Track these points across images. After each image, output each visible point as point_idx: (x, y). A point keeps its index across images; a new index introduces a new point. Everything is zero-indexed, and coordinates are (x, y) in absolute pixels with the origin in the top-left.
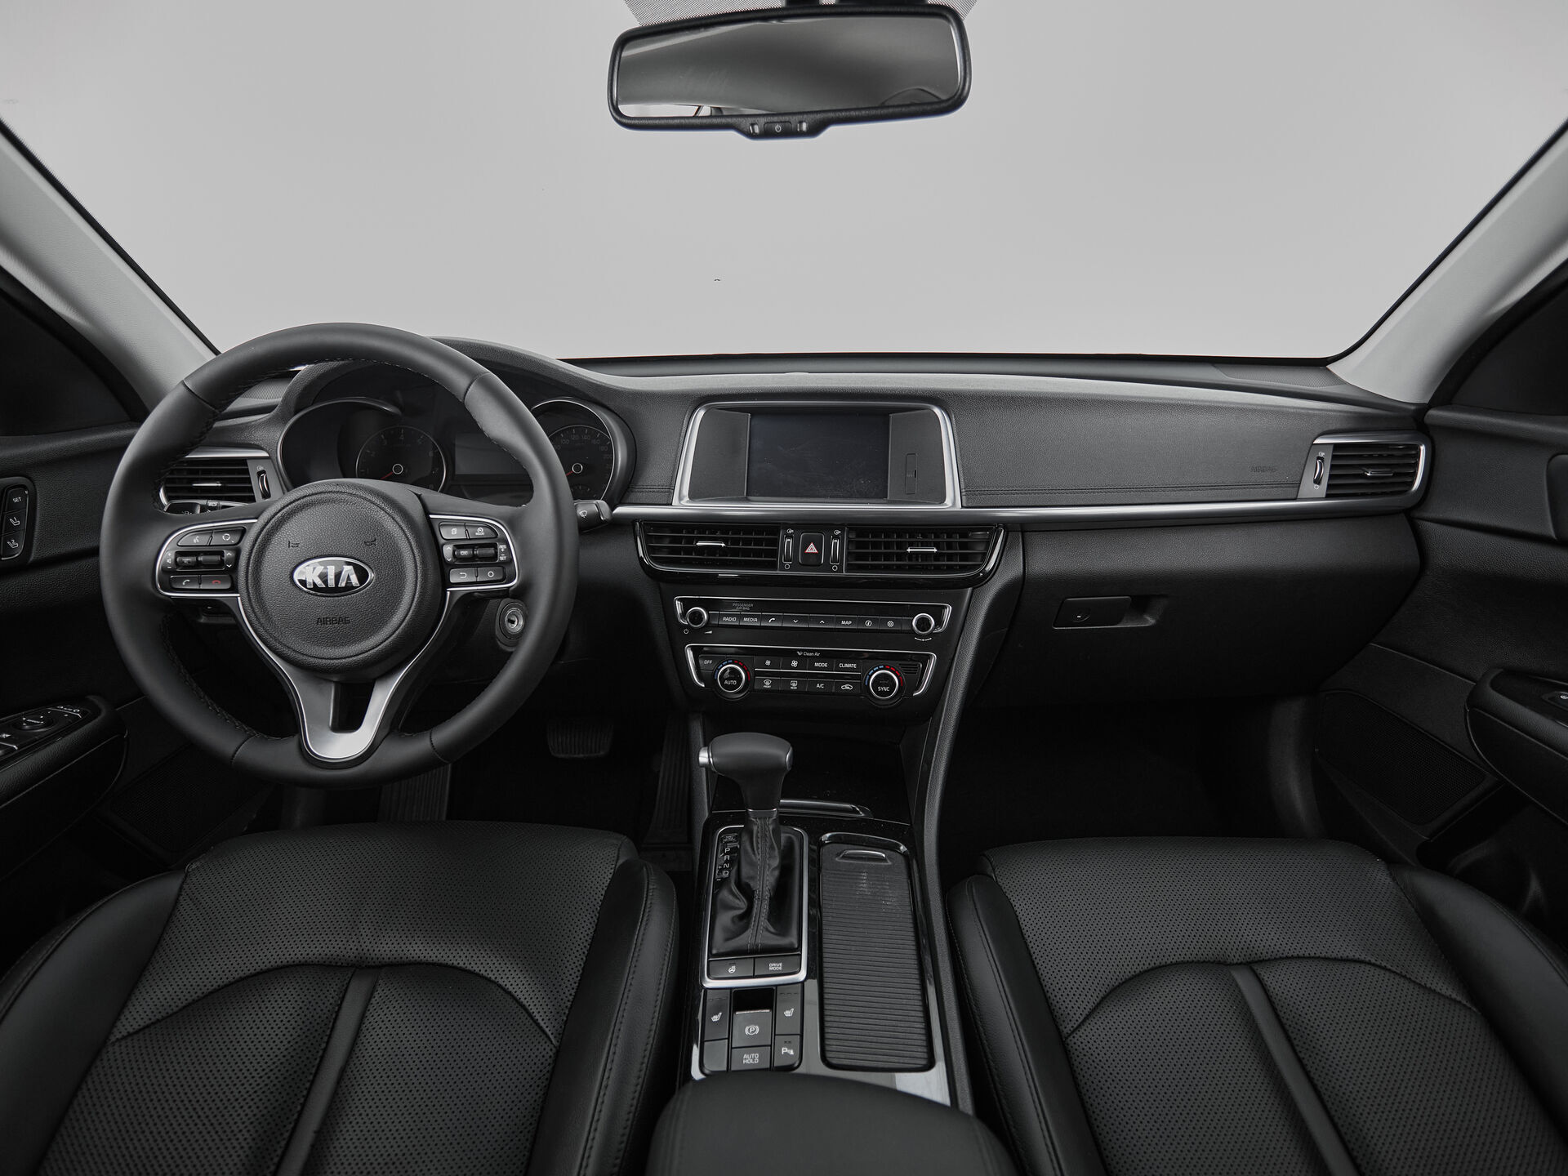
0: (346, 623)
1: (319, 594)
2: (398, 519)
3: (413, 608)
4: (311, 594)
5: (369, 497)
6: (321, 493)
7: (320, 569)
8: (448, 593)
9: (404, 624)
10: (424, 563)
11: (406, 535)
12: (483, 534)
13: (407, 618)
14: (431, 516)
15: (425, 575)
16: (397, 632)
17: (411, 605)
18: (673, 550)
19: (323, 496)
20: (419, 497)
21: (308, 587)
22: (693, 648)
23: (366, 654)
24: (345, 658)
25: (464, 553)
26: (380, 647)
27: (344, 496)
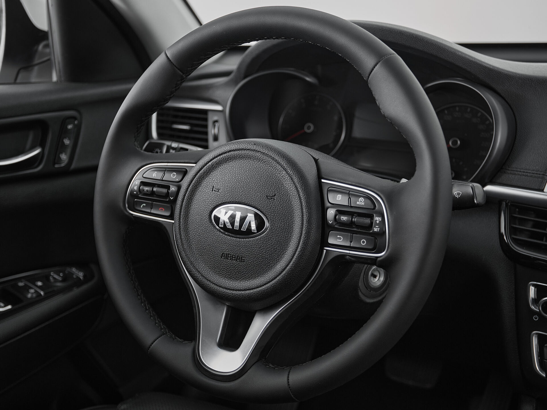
0: (241, 261)
1: (226, 233)
2: (296, 180)
3: (294, 260)
4: (221, 232)
5: (277, 158)
6: (242, 149)
7: (230, 213)
8: (325, 251)
9: (284, 272)
10: (309, 222)
11: (299, 195)
12: (363, 204)
13: (288, 268)
14: (323, 181)
15: (308, 233)
16: (278, 278)
17: (293, 257)
18: (533, 235)
19: (243, 152)
20: (316, 161)
21: (220, 226)
22: (539, 336)
23: (252, 291)
24: (236, 290)
25: (344, 218)
26: (263, 287)
27: (258, 154)
